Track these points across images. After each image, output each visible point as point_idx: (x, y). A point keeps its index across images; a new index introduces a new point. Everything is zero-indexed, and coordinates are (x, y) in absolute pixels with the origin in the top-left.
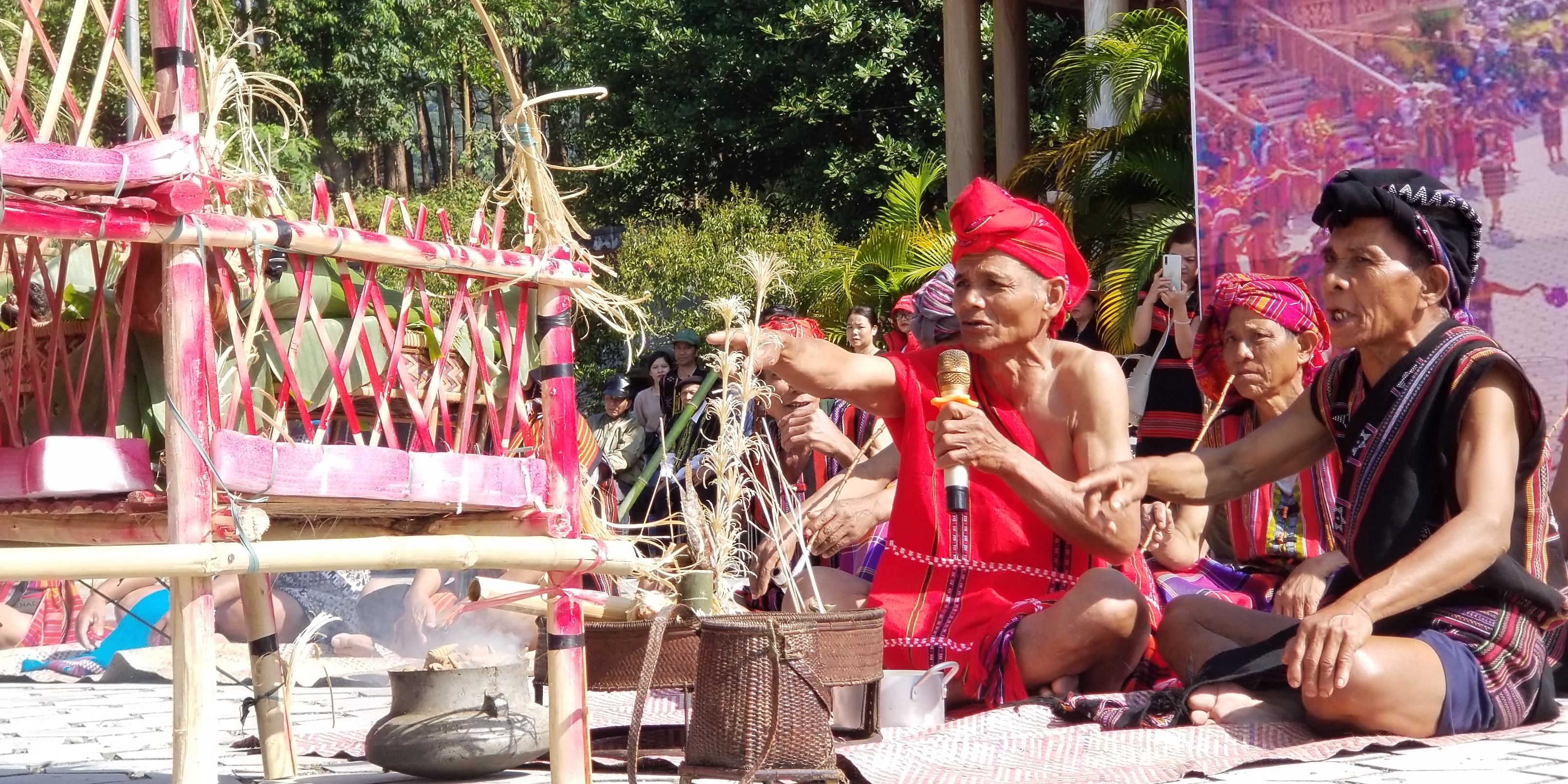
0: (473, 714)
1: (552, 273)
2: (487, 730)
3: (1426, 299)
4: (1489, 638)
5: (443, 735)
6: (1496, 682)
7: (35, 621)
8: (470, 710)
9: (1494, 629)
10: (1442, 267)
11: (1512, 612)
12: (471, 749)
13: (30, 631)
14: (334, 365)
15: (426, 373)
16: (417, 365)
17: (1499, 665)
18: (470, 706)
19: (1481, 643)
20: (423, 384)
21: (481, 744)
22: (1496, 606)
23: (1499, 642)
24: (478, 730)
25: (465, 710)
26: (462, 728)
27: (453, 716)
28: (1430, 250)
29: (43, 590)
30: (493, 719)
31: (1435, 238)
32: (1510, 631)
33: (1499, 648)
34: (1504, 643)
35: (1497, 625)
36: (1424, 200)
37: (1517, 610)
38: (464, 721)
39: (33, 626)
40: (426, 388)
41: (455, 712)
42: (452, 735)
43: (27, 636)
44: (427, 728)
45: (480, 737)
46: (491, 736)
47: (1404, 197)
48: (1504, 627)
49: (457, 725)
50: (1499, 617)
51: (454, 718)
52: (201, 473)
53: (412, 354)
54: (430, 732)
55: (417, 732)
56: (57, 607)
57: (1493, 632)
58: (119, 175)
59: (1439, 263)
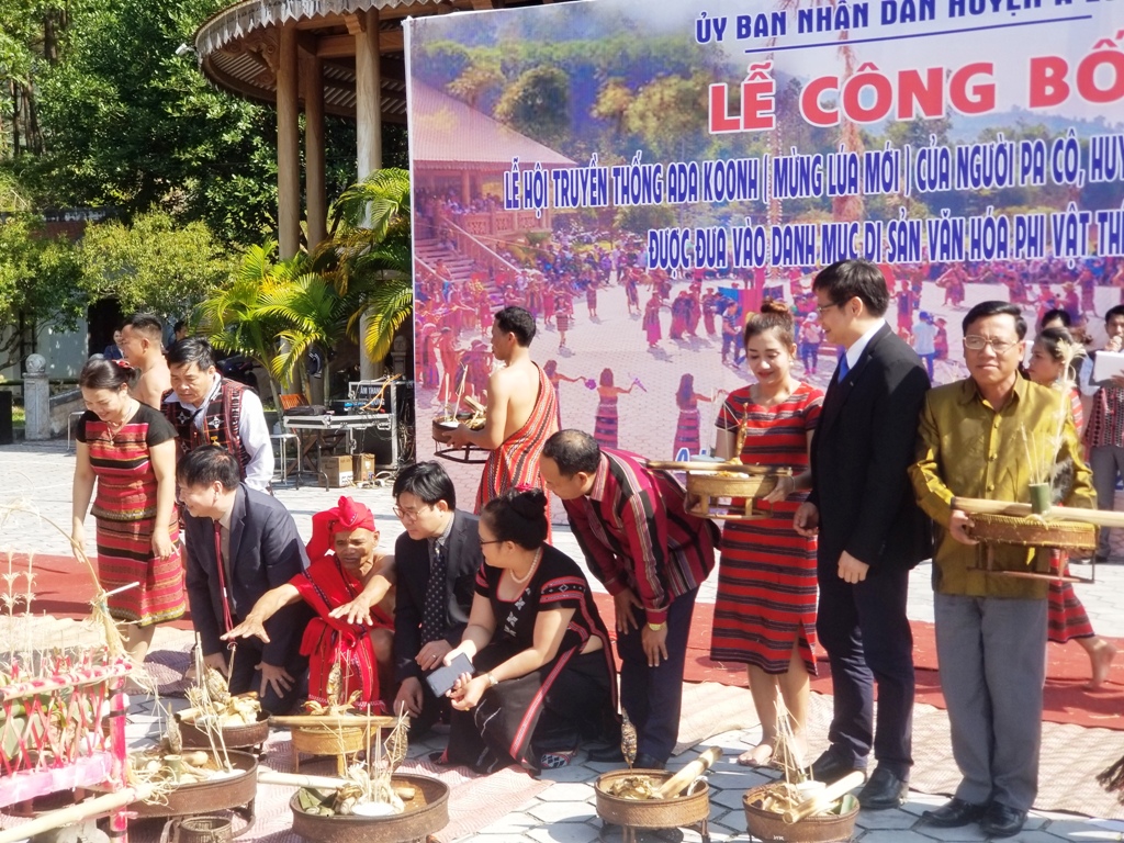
14: (20, 743)
15: (61, 731)
16: (57, 729)
20: (60, 736)
53: (55, 725)
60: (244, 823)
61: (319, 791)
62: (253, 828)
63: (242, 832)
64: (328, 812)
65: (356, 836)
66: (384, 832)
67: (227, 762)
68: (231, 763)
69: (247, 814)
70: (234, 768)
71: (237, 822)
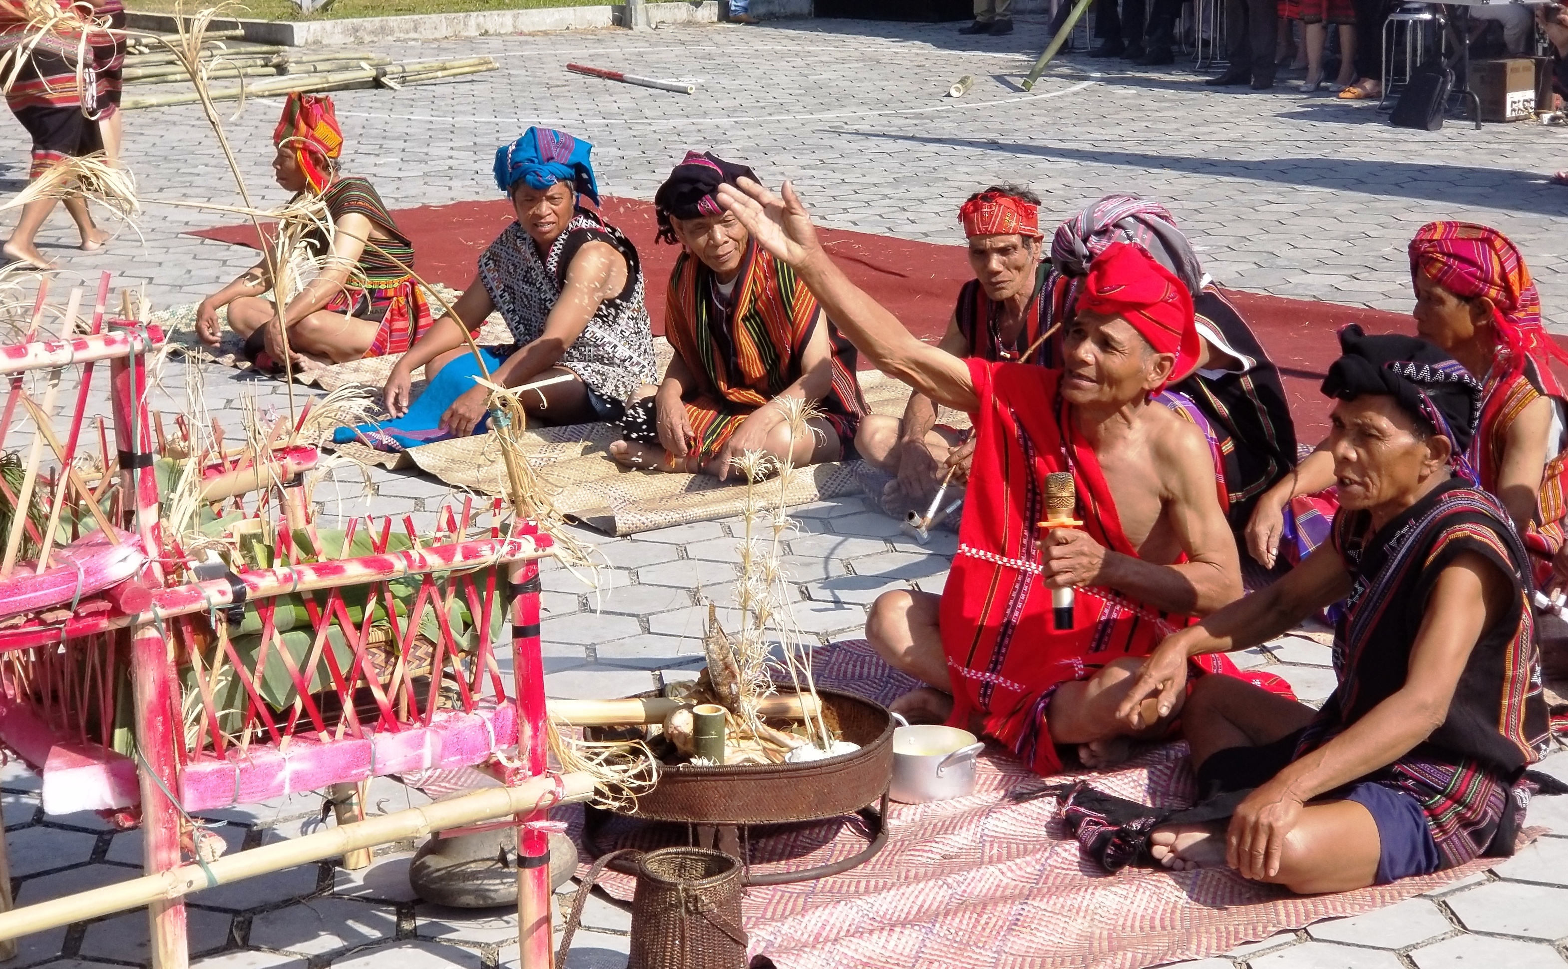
0: (491, 863)
1: (513, 555)
2: (498, 881)
3: (1429, 466)
4: (1441, 792)
5: (462, 885)
6: (1444, 832)
7: (382, 330)
8: (488, 859)
9: (1448, 785)
10: (1445, 438)
11: (1469, 769)
12: (485, 898)
13: (377, 340)
14: (297, 681)
15: (393, 660)
16: (383, 655)
17: (1448, 818)
18: (488, 856)
19: (1432, 798)
20: (391, 669)
21: (493, 895)
22: (1454, 763)
23: (1449, 797)
24: (491, 882)
25: (483, 860)
26: (477, 879)
27: (473, 865)
28: (1433, 426)
29: (390, 298)
30: (506, 870)
31: (1438, 414)
32: (1463, 789)
33: (1449, 802)
34: (1456, 798)
35: (1450, 782)
36: (1428, 379)
37: (1473, 767)
38: (480, 872)
39: (379, 334)
40: (392, 673)
41: (475, 861)
42: (470, 885)
43: (374, 345)
44: (450, 876)
45: (492, 888)
46: (501, 887)
47: (1409, 377)
48: (1458, 784)
49: (474, 875)
50: (1453, 774)
51: (473, 867)
52: (167, 808)
53: (378, 648)
54: (451, 880)
55: (441, 878)
56: (402, 315)
57: (1446, 788)
58: (74, 592)
59: (1442, 434)
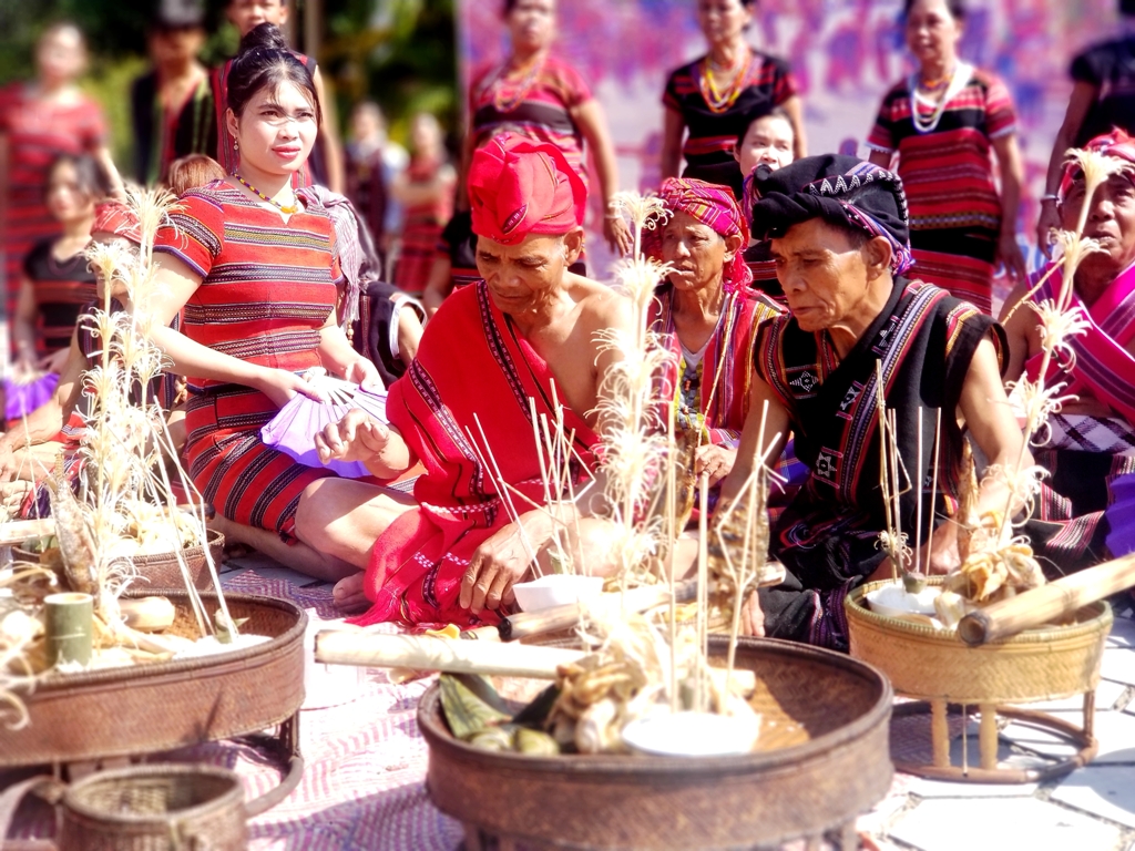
10: (882, 238)
28: (867, 230)
60: (273, 774)
61: (489, 681)
62: (299, 788)
63: (270, 802)
64: (540, 746)
65: (654, 824)
66: (744, 807)
67: (223, 616)
68: (234, 615)
69: (279, 751)
70: (243, 629)
71: (253, 775)
